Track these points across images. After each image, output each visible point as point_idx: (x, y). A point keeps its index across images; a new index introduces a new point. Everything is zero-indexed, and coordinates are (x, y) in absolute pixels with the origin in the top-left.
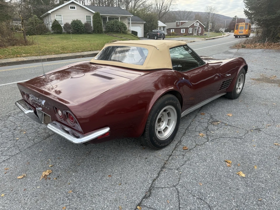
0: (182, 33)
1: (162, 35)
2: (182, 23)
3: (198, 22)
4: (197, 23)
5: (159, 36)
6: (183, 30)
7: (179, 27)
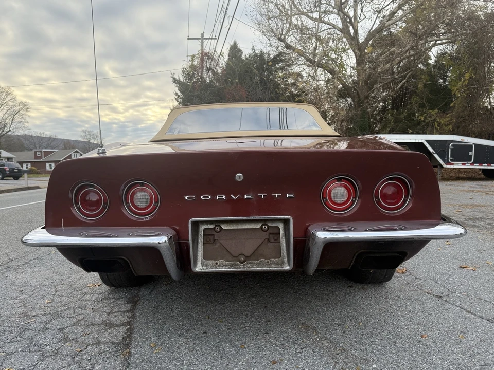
0: (50, 170)
1: (15, 170)
2: (47, 154)
3: (78, 152)
4: (75, 154)
5: (7, 172)
6: (51, 165)
7: (41, 160)
